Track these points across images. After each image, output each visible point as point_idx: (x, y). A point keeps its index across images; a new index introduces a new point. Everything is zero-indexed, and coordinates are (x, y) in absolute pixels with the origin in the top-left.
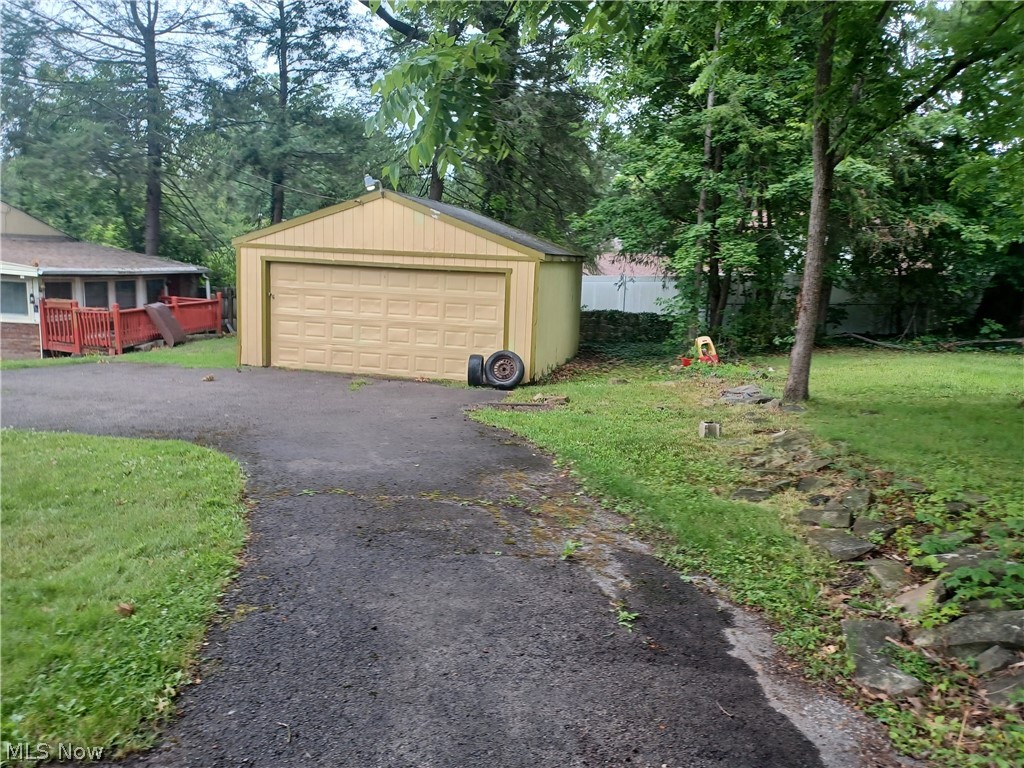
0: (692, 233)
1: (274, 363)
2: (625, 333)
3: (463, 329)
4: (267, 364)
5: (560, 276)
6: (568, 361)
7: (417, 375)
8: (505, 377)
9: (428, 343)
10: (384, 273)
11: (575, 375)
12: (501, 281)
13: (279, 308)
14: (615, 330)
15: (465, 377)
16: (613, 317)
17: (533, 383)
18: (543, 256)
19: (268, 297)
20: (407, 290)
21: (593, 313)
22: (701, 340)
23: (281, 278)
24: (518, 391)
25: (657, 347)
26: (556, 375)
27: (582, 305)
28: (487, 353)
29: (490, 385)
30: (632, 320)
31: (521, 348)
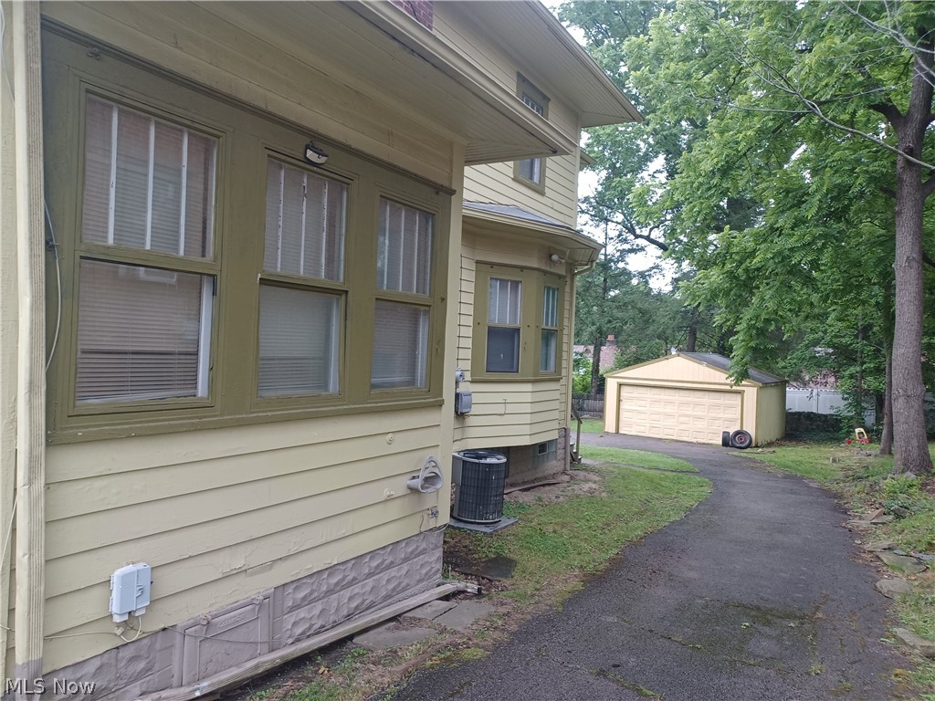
0: (848, 372)
1: (620, 432)
2: (818, 426)
3: (719, 419)
4: (617, 432)
5: (772, 393)
6: (777, 440)
7: (694, 441)
8: (741, 443)
9: (700, 425)
10: (677, 391)
11: (780, 445)
12: (739, 397)
13: (624, 406)
14: (811, 425)
15: (721, 443)
16: (810, 417)
17: (757, 446)
18: (761, 385)
19: (619, 401)
20: (689, 399)
21: (796, 413)
22: (857, 430)
23: (625, 392)
24: (749, 450)
25: (836, 435)
26: (770, 444)
27: (787, 408)
28: (732, 431)
29: (733, 446)
30: (823, 419)
31: (750, 428)
